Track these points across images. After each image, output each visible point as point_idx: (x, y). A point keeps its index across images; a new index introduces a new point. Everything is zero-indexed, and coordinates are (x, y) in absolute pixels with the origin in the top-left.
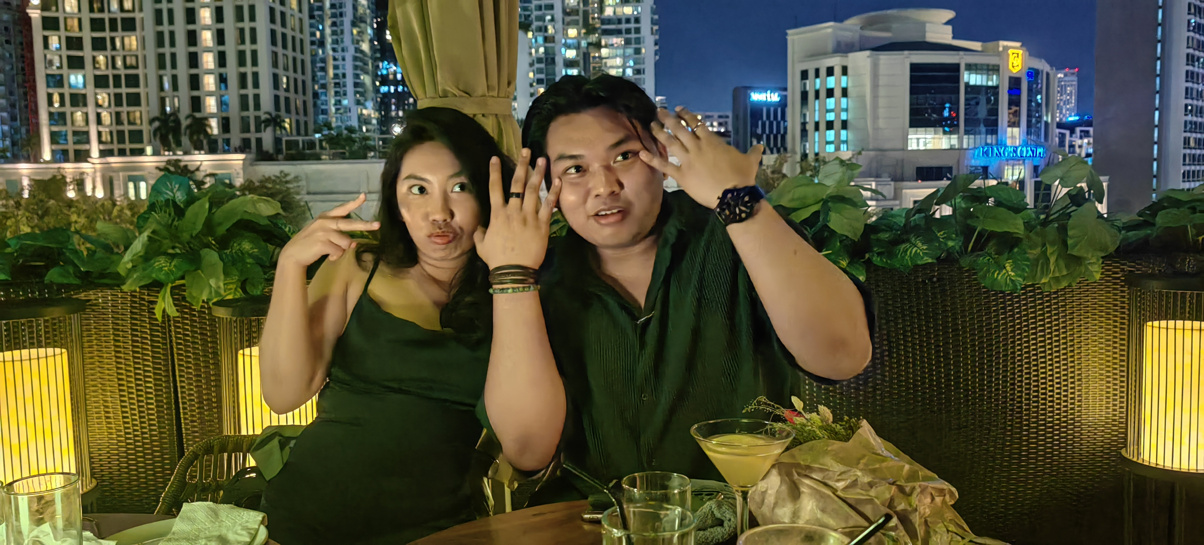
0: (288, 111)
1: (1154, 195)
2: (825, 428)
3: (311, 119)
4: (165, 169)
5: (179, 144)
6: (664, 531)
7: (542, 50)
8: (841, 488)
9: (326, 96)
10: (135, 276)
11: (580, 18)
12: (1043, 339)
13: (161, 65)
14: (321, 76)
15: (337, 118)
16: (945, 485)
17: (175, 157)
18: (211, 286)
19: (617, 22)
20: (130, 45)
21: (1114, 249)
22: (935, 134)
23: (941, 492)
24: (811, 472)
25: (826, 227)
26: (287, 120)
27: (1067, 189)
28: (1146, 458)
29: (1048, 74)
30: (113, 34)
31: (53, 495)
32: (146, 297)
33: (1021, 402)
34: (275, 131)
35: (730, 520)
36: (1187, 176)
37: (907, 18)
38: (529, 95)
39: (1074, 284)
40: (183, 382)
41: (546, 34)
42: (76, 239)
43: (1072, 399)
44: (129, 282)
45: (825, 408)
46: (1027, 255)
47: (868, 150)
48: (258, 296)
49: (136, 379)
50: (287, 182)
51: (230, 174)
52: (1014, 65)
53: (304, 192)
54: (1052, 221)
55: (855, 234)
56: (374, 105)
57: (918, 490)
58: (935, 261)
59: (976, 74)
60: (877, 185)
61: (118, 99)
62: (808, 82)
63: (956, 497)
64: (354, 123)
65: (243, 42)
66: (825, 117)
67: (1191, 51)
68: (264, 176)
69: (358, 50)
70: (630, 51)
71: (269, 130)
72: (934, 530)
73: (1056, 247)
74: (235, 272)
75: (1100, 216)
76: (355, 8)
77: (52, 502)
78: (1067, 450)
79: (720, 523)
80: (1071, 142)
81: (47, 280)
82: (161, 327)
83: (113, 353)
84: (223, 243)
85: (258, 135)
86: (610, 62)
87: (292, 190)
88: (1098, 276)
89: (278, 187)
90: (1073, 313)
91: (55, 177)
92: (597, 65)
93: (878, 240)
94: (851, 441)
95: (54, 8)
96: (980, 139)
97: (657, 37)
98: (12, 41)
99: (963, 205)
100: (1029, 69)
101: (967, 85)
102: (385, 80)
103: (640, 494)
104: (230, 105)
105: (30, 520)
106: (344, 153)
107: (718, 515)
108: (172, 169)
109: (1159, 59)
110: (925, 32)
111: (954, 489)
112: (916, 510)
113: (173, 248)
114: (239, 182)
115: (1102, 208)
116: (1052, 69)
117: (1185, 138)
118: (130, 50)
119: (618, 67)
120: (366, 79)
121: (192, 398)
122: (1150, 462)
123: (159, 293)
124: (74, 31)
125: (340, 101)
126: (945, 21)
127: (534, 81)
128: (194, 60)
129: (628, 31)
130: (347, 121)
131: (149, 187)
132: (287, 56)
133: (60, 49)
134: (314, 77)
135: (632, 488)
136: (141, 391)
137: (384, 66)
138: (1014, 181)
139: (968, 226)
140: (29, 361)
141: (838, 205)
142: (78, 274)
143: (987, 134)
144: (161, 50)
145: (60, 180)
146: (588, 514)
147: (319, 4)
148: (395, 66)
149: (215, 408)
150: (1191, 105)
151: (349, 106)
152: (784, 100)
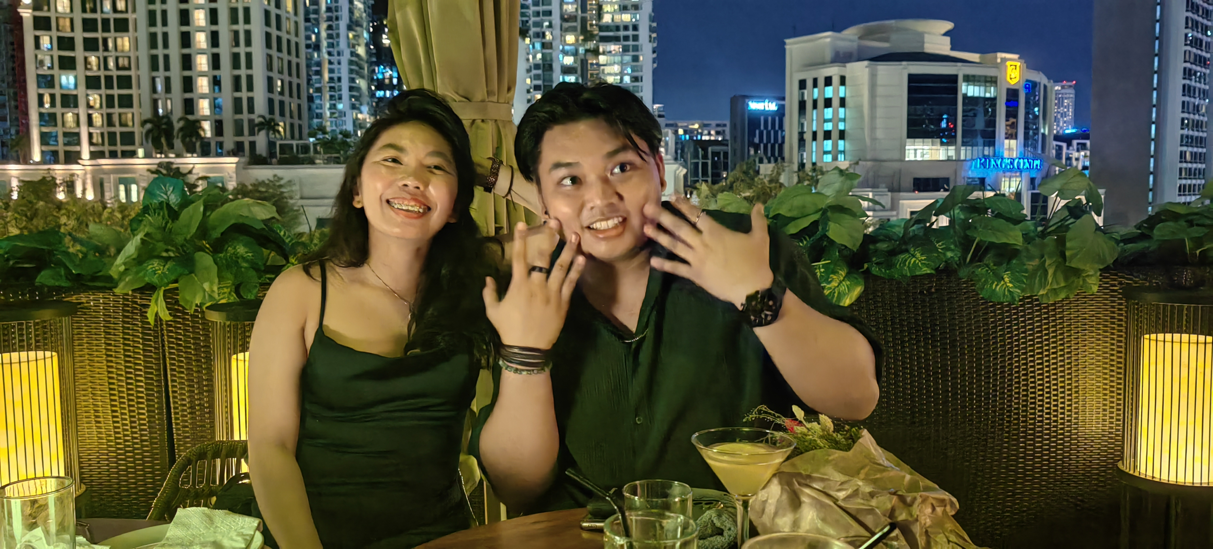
0: (282, 114)
1: (1150, 208)
2: (826, 437)
3: (305, 123)
4: (158, 172)
5: (171, 146)
6: (667, 539)
7: (539, 56)
8: (842, 498)
9: (321, 100)
10: (127, 280)
11: (578, 24)
12: (1040, 351)
13: (154, 66)
14: (316, 80)
15: (331, 122)
16: (946, 496)
17: (167, 160)
18: (204, 291)
19: (614, 29)
20: (123, 45)
21: (1112, 261)
22: (933, 144)
23: (942, 502)
24: (811, 482)
25: (825, 237)
26: (282, 124)
27: (1066, 202)
28: (1143, 471)
29: (1045, 87)
30: (106, 35)
31: (46, 499)
32: (139, 301)
33: (1018, 414)
34: (268, 135)
35: (730, 529)
36: (1182, 190)
37: (906, 30)
38: (526, 102)
39: (1072, 296)
40: (176, 386)
41: (544, 41)
42: (67, 239)
43: (1069, 411)
44: (121, 285)
45: (826, 418)
46: (1026, 267)
47: (866, 160)
48: (252, 300)
49: (128, 384)
50: (281, 186)
51: (222, 177)
52: (1012, 77)
53: (298, 197)
54: (1050, 233)
55: (854, 245)
56: (369, 110)
57: (919, 500)
58: (933, 272)
59: (974, 85)
60: (874, 195)
61: (110, 101)
62: (806, 92)
63: (956, 507)
64: (349, 127)
65: (237, 44)
66: (823, 126)
67: (1188, 65)
68: (257, 180)
69: (353, 54)
70: (628, 58)
71: (263, 133)
72: (936, 541)
73: (1053, 260)
74: (229, 275)
75: (1098, 228)
76: (351, 12)
77: (45, 506)
78: (1064, 462)
79: (720, 532)
80: (1067, 154)
81: (38, 282)
82: (153, 331)
83: (105, 357)
84: (217, 247)
85: (252, 139)
86: (608, 69)
87: (286, 195)
88: (1095, 289)
89: (271, 190)
90: (1070, 325)
91: (44, 178)
92: (595, 72)
93: (876, 251)
94: (852, 451)
95: (46, 8)
96: (978, 150)
97: (655, 45)
99: (962, 217)
100: (1027, 81)
101: (965, 97)
102: (381, 85)
103: (640, 502)
104: (224, 108)
105: (23, 524)
106: (338, 158)
107: (718, 524)
108: (164, 172)
109: (1156, 72)
110: (923, 43)
111: (954, 500)
112: (917, 520)
113: (167, 251)
114: (231, 185)
115: (1099, 221)
116: (1049, 82)
117: (1181, 152)
118: (123, 51)
119: (616, 74)
120: (362, 83)
121: (184, 402)
122: (1146, 475)
123: (151, 296)
124: (66, 32)
125: (335, 105)
126: (943, 31)
127: (531, 88)
128: (187, 62)
129: (626, 38)
130: (342, 125)
131: (141, 189)
132: (282, 59)
133: (52, 49)
134: (309, 80)
135: (633, 496)
136: (132, 395)
137: (380, 70)
138: (1012, 193)
139: (966, 237)
140: (18, 365)
141: (837, 215)
142: (70, 276)
143: (984, 146)
144: (154, 52)
145: (50, 181)
146: (587, 522)
147: (315, 7)
148: (392, 70)
149: (207, 413)
150: (1188, 119)
151: (344, 110)
152: (781, 109)
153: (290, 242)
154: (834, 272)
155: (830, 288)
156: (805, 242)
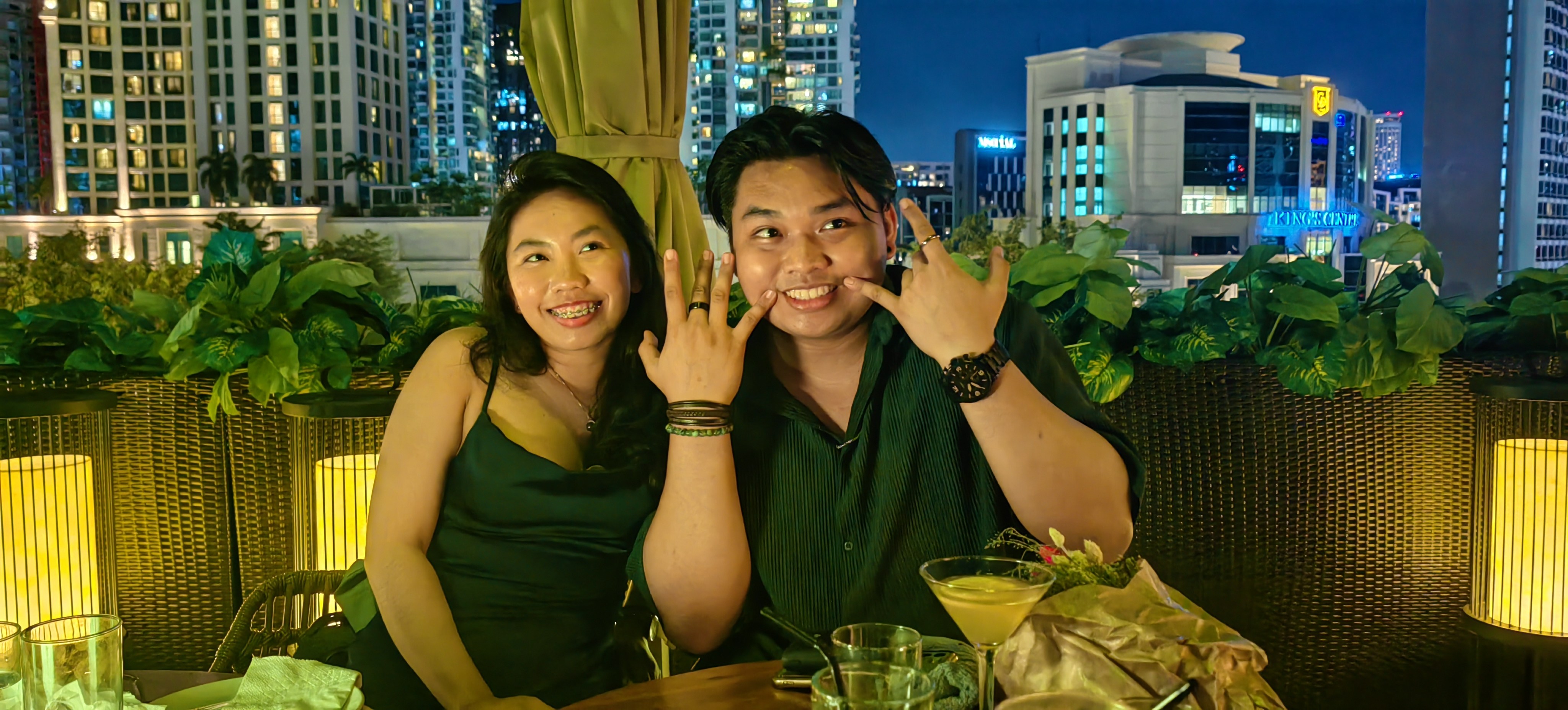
0: (377, 151)
1: (1499, 276)
2: (1094, 569)
3: (406, 162)
4: (216, 225)
5: (234, 193)
6: (893, 700)
7: (708, 78)
8: (1117, 647)
9: (427, 133)
10: (182, 363)
11: (759, 37)
12: (1362, 460)
13: (213, 90)
14: (421, 107)
15: (440, 162)
16: (1250, 646)
17: (229, 210)
18: (281, 377)
19: (806, 43)
20: (174, 63)
21: (1456, 345)
22: (1217, 193)
23: (1247, 655)
24: (1075, 628)
25: (1082, 311)
26: (376, 164)
27: (1395, 267)
28: (1496, 617)
29: (1363, 119)
30: (151, 49)
31: (86, 643)
32: (196, 391)
33: (1333, 542)
34: (358, 178)
35: (968, 689)
36: (1541, 253)
37: (1182, 44)
38: (691, 136)
39: (1404, 389)
40: (242, 501)
41: (714, 58)
42: (103, 310)
44: (174, 370)
46: (1344, 351)
47: (1131, 214)
48: (343, 391)
49: (181, 497)
50: (375, 244)
51: (300, 232)
52: (1320, 106)
53: (397, 258)
54: (1376, 307)
55: (1120, 322)
56: (489, 146)
57: (1216, 652)
58: (1224, 356)
59: (1271, 117)
60: (1143, 258)
61: (155, 134)
62: (1052, 124)
63: (1264, 662)
64: (463, 169)
65: (320, 62)
66: (1075, 169)
67: (1548, 92)
68: (344, 236)
69: (469, 74)
70: (822, 81)
71: (352, 176)
72: (1238, 705)
73: (1380, 342)
74: (314, 359)
75: (1437, 301)
76: (467, 20)
77: (84, 654)
78: (1393, 606)
79: (955, 692)
80: (1392, 207)
81: (67, 364)
82: (215, 429)
83: (152, 462)
84: (299, 321)
85: (339, 183)
86: (796, 95)
87: (381, 255)
88: (1434, 380)
89: (362, 250)
91: (71, 232)
92: (780, 99)
93: (1150, 329)
94: (1128, 587)
95: (75, 14)
96: (1276, 201)
97: (858, 64)
98: (20, 57)
99: (1261, 286)
100: (1339, 111)
101: (1259, 131)
102: (504, 114)
103: (855, 652)
104: (302, 144)
105: (55, 677)
106: (449, 208)
107: (952, 681)
108: (226, 225)
109: (1506, 101)
110: (1205, 62)
111: (1261, 651)
112: (1213, 678)
113: (233, 326)
114: (311, 243)
116: (1368, 113)
117: (1540, 204)
118: (173, 70)
119: (806, 102)
120: (480, 112)
121: (254, 522)
122: (1501, 623)
123: (213, 385)
124: (100, 45)
125: (445, 140)
126: (1230, 47)
127: (698, 119)
128: (256, 84)
129: (821, 55)
130: (455, 166)
131: (195, 248)
132: (377, 81)
133: (82, 66)
134: (412, 109)
135: (844, 645)
136: (187, 512)
137: (504, 95)
138: (1320, 257)
139: (1266, 311)
140: (41, 472)
141: (1098, 283)
142: (108, 359)
143: (1284, 195)
144: (213, 71)
145: (78, 237)
146: (780, 678)
147: (420, 14)
148: (518, 95)
149: (283, 536)
150: (1549, 162)
151: (456, 147)
152: (1022, 146)
153: (391, 315)
154: (1095, 357)
155: (1089, 378)
156: (1057, 319)
